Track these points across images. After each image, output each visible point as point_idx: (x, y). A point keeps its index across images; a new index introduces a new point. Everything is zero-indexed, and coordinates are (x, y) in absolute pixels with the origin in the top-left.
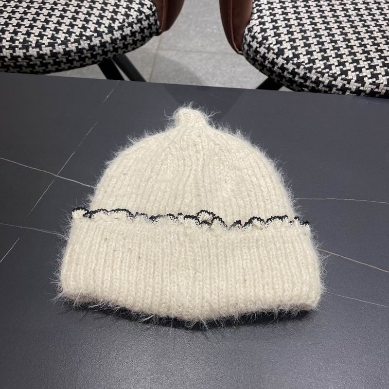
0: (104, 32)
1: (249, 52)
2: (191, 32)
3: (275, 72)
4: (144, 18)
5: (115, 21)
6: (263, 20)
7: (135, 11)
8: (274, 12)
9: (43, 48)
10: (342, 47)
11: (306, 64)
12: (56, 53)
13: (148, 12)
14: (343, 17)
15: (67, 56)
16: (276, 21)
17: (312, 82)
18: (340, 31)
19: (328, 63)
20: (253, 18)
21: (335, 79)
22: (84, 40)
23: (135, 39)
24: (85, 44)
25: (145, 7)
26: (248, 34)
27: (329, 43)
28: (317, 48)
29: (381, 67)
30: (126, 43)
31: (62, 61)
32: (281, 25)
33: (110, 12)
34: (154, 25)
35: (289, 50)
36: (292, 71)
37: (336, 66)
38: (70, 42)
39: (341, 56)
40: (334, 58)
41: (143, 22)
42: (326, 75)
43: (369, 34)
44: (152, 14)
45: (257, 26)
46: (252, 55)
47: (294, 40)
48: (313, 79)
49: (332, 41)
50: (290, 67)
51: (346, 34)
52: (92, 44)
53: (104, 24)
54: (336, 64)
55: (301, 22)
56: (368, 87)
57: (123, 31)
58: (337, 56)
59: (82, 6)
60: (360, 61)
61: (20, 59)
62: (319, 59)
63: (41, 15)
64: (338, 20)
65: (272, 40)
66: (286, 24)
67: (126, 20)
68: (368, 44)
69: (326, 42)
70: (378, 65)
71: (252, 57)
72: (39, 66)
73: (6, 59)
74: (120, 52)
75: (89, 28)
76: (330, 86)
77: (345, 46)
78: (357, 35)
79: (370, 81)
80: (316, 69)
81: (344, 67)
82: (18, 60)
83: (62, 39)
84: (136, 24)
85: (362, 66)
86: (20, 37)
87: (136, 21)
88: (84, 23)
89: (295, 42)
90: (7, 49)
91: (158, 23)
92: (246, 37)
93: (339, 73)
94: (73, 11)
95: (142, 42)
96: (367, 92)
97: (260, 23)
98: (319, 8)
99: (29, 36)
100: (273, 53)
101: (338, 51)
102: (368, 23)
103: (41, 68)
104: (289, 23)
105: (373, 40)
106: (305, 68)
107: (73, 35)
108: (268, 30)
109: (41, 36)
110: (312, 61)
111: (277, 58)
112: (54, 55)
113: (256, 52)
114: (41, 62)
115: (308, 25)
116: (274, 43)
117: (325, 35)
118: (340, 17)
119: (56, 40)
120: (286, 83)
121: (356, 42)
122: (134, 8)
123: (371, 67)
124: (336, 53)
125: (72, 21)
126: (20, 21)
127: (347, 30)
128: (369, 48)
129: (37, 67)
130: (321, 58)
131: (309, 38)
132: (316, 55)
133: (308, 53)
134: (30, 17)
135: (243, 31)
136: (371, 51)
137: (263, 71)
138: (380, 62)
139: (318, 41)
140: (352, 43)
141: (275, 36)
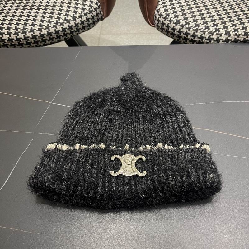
0: (70, 20)
1: (158, 24)
2: (120, 22)
3: (175, 35)
4: (94, 10)
5: (76, 13)
6: (165, 5)
7: (88, 6)
9: (35, 32)
10: (215, 15)
11: (194, 27)
12: (43, 34)
13: (95, 6)
15: (49, 36)
16: (173, 4)
17: (198, 38)
18: (213, 7)
19: (207, 26)
20: (159, 4)
21: (212, 35)
22: (59, 26)
23: (89, 23)
24: (59, 28)
25: (94, 3)
28: (200, 17)
29: (239, 25)
30: (84, 26)
31: (47, 39)
32: (176, 6)
33: (73, 8)
34: (100, 14)
35: (183, 20)
36: (186, 32)
37: (212, 27)
38: (51, 27)
39: (214, 21)
40: (210, 22)
41: (93, 13)
42: (207, 33)
43: (230, 7)
44: (98, 7)
45: (162, 8)
47: (185, 14)
48: (199, 36)
49: (208, 13)
50: (184, 30)
51: (216, 8)
52: (64, 27)
53: (70, 15)
54: (212, 25)
55: (189, 4)
56: (232, 38)
57: (82, 19)
58: (212, 21)
59: (56, 6)
60: (226, 22)
61: (21, 40)
62: (201, 23)
63: (32, 13)
65: (172, 16)
66: (179, 5)
67: (83, 12)
68: (230, 12)
69: (205, 13)
70: (237, 24)
71: (160, 27)
72: (33, 43)
73: (14, 41)
74: (80, 30)
75: (62, 18)
76: (210, 39)
78: (223, 8)
79: (234, 33)
80: (200, 30)
81: (217, 27)
82: (20, 40)
83: (46, 26)
84: (89, 14)
85: (228, 25)
86: (21, 27)
87: (89, 12)
88: (58, 15)
90: (13, 34)
91: (102, 13)
92: (156, 15)
94: (51, 9)
95: (93, 25)
96: (233, 40)
99: (26, 26)
100: (173, 23)
101: (213, 18)
103: (34, 44)
104: (181, 5)
105: (233, 10)
106: (193, 30)
107: (52, 23)
108: (169, 10)
109: (33, 25)
110: (198, 25)
111: (176, 26)
112: (42, 36)
113: (163, 24)
114: (34, 40)
115: (193, 5)
116: (174, 17)
117: (204, 9)
119: (42, 27)
120: (183, 41)
121: (223, 12)
123: (233, 25)
124: (211, 19)
125: (51, 15)
126: (20, 17)
127: (216, 6)
128: (231, 14)
129: (32, 44)
130: (202, 23)
131: (195, 12)
132: (200, 22)
133: (194, 21)
134: (25, 14)
135: (154, 12)
136: (232, 16)
137: (168, 35)
138: (238, 22)
139: (200, 13)
140: (221, 12)
141: (174, 13)
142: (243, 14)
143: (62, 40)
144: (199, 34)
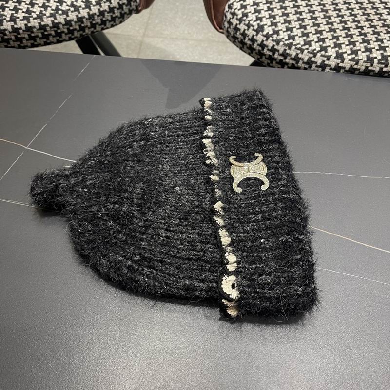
0: (80, 7)
1: (229, 30)
2: (178, 19)
3: (255, 49)
9: (17, 22)
10: (322, 23)
11: (286, 40)
12: (31, 27)
15: (42, 31)
17: (291, 59)
18: (321, 8)
19: (308, 40)
21: (315, 56)
22: (60, 15)
23: (114, 16)
24: (61, 18)
26: (228, 11)
27: (309, 20)
28: (297, 25)
29: (361, 43)
30: (104, 19)
31: (37, 36)
34: (134, 2)
35: (269, 26)
36: (272, 48)
37: (316, 42)
38: (45, 16)
39: (321, 32)
40: (313, 34)
42: (306, 51)
43: (350, 11)
45: (238, 2)
46: (232, 33)
47: (274, 17)
48: (293, 56)
49: (312, 18)
50: (270, 43)
51: (327, 11)
52: (68, 19)
54: (316, 40)
56: (347, 64)
57: (101, 7)
58: (317, 32)
60: (340, 38)
62: (299, 35)
65: (252, 17)
68: (348, 21)
69: (306, 18)
70: (358, 41)
71: (232, 35)
72: (14, 41)
74: (98, 28)
76: (310, 63)
77: (325, 23)
78: (337, 12)
79: (350, 57)
80: (295, 45)
81: (323, 43)
83: (38, 13)
85: (342, 42)
91: (138, 0)
92: (226, 14)
93: (318, 49)
95: (121, 19)
96: (347, 69)
100: (253, 30)
101: (318, 28)
103: (15, 43)
105: (353, 17)
106: (284, 44)
107: (49, 9)
108: (248, 7)
109: (16, 10)
110: (292, 38)
111: (257, 35)
112: (29, 29)
113: (237, 29)
114: (16, 37)
115: (289, 2)
116: (254, 19)
117: (306, 12)
119: (31, 14)
120: (266, 62)
121: (336, 19)
123: (350, 43)
124: (316, 30)
127: (327, 7)
128: (349, 25)
129: (11, 42)
130: (301, 35)
131: (290, 15)
132: (296, 32)
133: (288, 29)
135: (223, 8)
136: (351, 27)
137: (243, 49)
138: (360, 39)
139: (298, 18)
140: (333, 19)
141: (255, 12)
142: (369, 26)
143: (67, 41)
144: (293, 52)
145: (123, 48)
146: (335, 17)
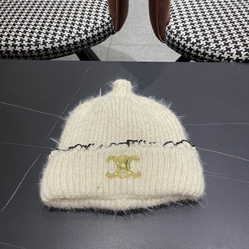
0: (82, 34)
1: (169, 41)
3: (186, 52)
4: (105, 25)
5: (88, 27)
6: (177, 22)
7: (100, 21)
8: (183, 17)
9: (47, 45)
10: (226, 34)
11: (205, 46)
12: (54, 47)
13: (107, 21)
14: (225, 17)
16: (184, 22)
17: (209, 56)
18: (224, 26)
19: (218, 44)
20: (170, 21)
21: (223, 54)
22: (71, 39)
23: (100, 37)
24: (71, 41)
25: (105, 18)
26: (168, 30)
27: (218, 33)
28: (211, 36)
30: (95, 39)
31: (58, 52)
32: (188, 24)
33: (85, 22)
34: (111, 29)
35: (194, 38)
36: (196, 50)
37: (223, 46)
38: (62, 41)
39: (226, 40)
40: (221, 41)
41: (105, 27)
42: (218, 51)
43: (242, 26)
44: (109, 22)
45: (173, 25)
46: (171, 43)
48: (210, 55)
49: (219, 32)
50: (195, 48)
51: (228, 27)
52: (75, 41)
53: (82, 29)
54: (223, 44)
55: (200, 22)
56: (243, 57)
57: (93, 33)
58: (223, 40)
59: (69, 19)
60: (238, 42)
61: (33, 52)
63: (45, 26)
64: (222, 19)
65: (183, 33)
66: (191, 23)
67: (95, 26)
68: (242, 32)
69: (216, 32)
72: (45, 56)
73: (26, 52)
74: (91, 44)
75: (74, 32)
76: (220, 58)
77: (228, 34)
78: (234, 27)
79: (245, 53)
80: (211, 48)
81: (228, 46)
84: (101, 28)
85: (239, 45)
86: (34, 39)
87: (100, 27)
88: (71, 29)
89: (197, 33)
90: (26, 46)
91: (113, 27)
92: (167, 32)
93: (225, 49)
94: (63, 22)
95: (104, 39)
96: (244, 60)
97: (175, 24)
98: (210, 13)
99: (39, 38)
100: (184, 40)
101: (224, 37)
102: (241, 20)
103: (46, 57)
104: (193, 23)
105: (244, 30)
106: (204, 48)
107: (64, 36)
108: (180, 27)
109: (46, 38)
110: (209, 44)
111: (187, 43)
112: (53, 48)
113: (174, 40)
114: (46, 53)
115: (204, 23)
117: (215, 28)
118: (223, 17)
119: (54, 40)
120: (193, 58)
121: (234, 31)
122: (99, 19)
123: (244, 45)
124: (222, 38)
125: (63, 28)
126: (33, 30)
127: (228, 25)
128: (242, 34)
129: (43, 56)
130: (213, 42)
131: (206, 30)
132: (211, 40)
133: (205, 39)
134: (38, 27)
135: (165, 29)
136: (244, 36)
137: (178, 51)
139: (211, 32)
140: (232, 32)
141: (185, 30)
143: (73, 53)
144: (209, 52)
145: (98, 53)
146: (233, 30)
